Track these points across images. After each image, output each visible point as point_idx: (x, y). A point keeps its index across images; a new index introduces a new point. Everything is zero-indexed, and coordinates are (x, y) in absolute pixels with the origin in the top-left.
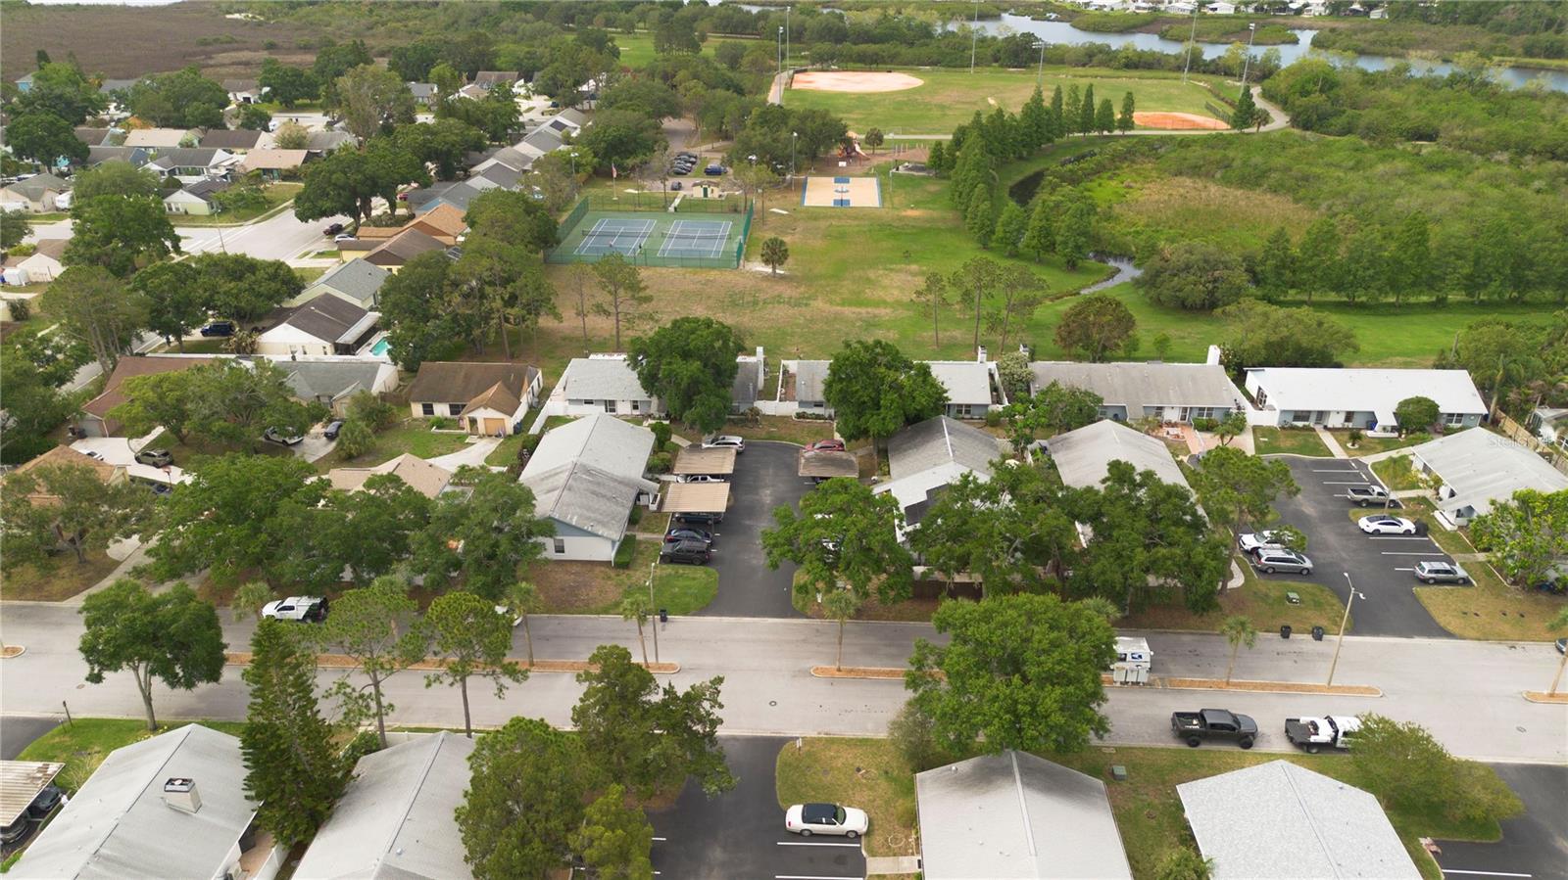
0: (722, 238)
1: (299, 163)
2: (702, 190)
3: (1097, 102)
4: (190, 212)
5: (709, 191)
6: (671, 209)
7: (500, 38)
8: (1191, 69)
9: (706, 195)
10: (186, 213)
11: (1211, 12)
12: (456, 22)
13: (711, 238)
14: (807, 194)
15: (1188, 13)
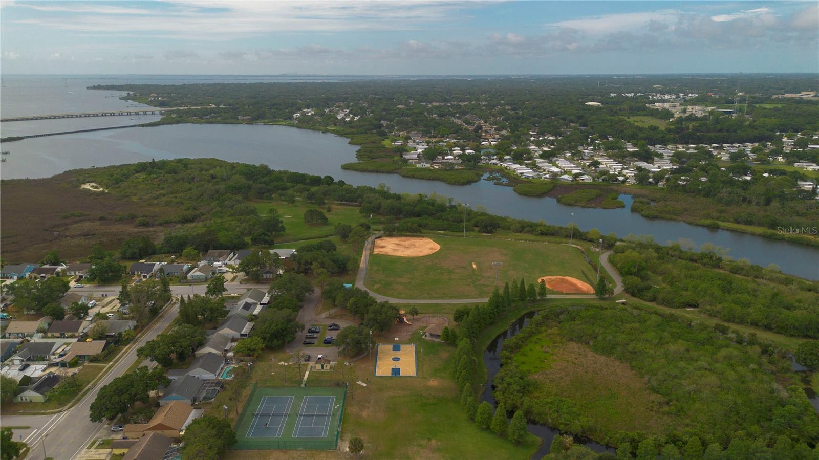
0: (329, 415)
1: (99, 351)
2: (321, 366)
3: (527, 287)
4: (33, 401)
5: (325, 366)
6: (303, 385)
7: (224, 210)
8: (573, 237)
9: (323, 368)
10: (31, 401)
11: (581, 181)
12: (202, 195)
13: (322, 415)
14: (378, 363)
15: (570, 181)
